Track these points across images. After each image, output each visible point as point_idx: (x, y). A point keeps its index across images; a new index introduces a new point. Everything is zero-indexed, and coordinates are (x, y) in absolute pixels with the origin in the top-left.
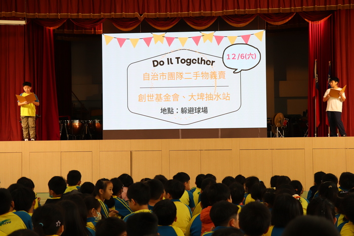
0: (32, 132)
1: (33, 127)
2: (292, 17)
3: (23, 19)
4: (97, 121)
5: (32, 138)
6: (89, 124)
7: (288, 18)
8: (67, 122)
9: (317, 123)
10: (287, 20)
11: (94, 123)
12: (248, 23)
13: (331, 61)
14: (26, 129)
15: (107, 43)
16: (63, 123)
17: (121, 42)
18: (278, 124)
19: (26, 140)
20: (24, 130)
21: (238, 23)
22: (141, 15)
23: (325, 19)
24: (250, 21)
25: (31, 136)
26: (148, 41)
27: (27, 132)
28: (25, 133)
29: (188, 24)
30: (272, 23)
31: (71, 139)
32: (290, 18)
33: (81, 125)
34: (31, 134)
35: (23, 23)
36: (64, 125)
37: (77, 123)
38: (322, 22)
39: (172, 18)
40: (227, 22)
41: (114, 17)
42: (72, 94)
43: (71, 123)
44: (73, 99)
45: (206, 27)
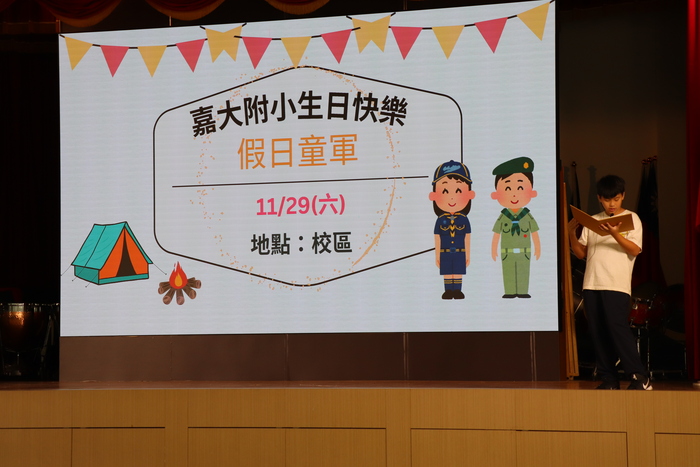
15: (74, 62)
17: (114, 56)
26: (191, 52)
37: (18, 313)
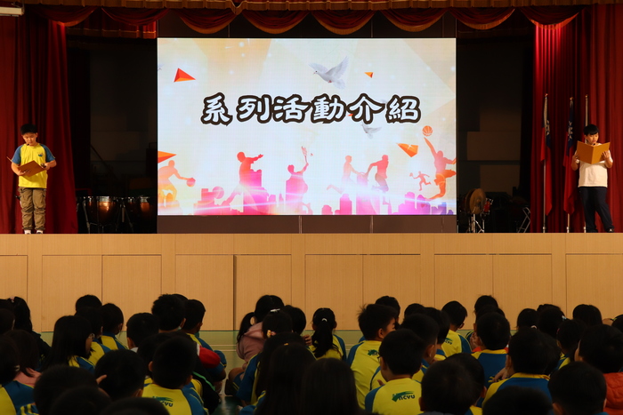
0: (38, 218)
1: (41, 209)
2: (509, 15)
3: (17, 5)
4: (143, 200)
5: (39, 229)
6: (127, 204)
7: (502, 18)
8: (87, 200)
9: (547, 207)
10: (500, 22)
11: (138, 202)
12: (429, 25)
13: (574, 96)
14: (28, 211)
16: (81, 202)
18: (475, 209)
19: (26, 232)
20: (24, 213)
21: (411, 25)
22: (237, 5)
23: (568, 21)
24: (434, 22)
25: (38, 225)
27: (30, 218)
28: (25, 219)
29: (322, 23)
30: (473, 26)
31: (94, 231)
32: (505, 18)
33: (114, 206)
34: (36, 221)
35: (18, 11)
36: (81, 205)
37: (106, 202)
38: (559, 26)
39: (292, 12)
40: (392, 22)
41: (186, 7)
43: (96, 201)
44: (93, 158)
45: (354, 30)
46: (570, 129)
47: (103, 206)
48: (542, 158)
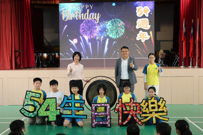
4: (57, 54)
6: (52, 56)
8: (40, 54)
9: (184, 55)
11: (55, 55)
13: (193, 19)
16: (38, 55)
18: (160, 56)
33: (48, 57)
36: (38, 56)
37: (45, 55)
42: (44, 38)
43: (42, 55)
44: (45, 41)
46: (192, 30)
47: (44, 56)
48: (183, 40)
